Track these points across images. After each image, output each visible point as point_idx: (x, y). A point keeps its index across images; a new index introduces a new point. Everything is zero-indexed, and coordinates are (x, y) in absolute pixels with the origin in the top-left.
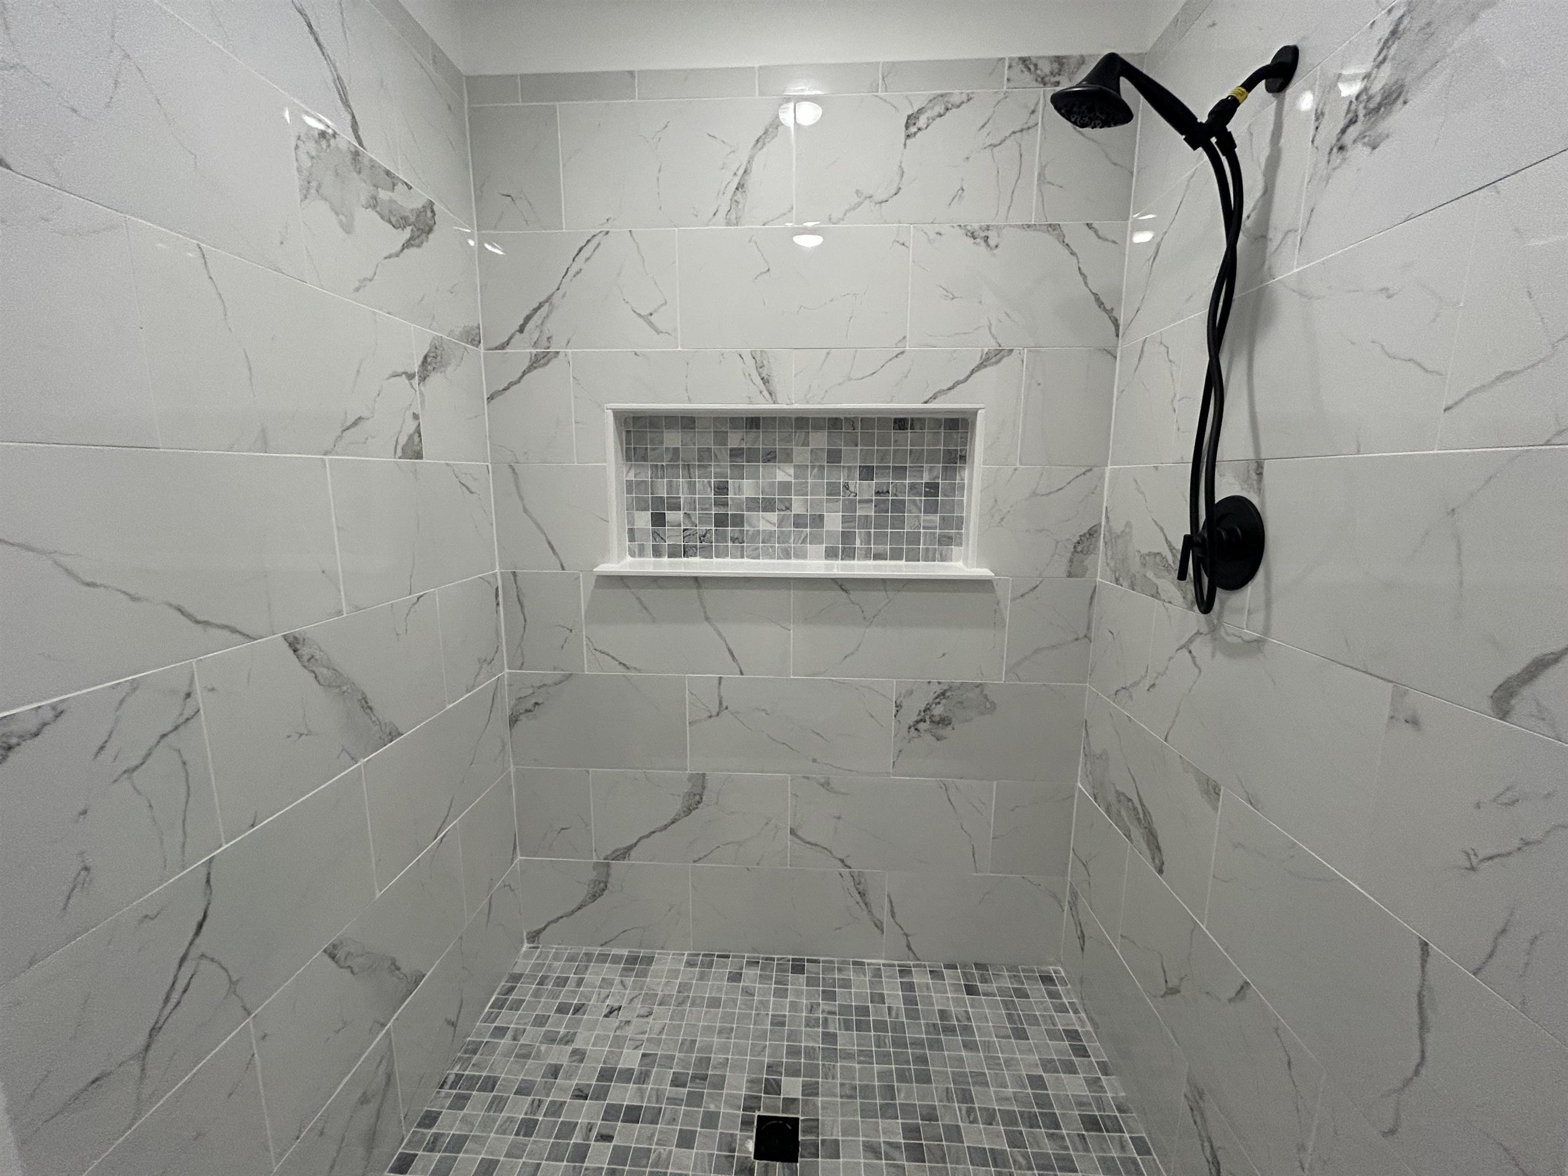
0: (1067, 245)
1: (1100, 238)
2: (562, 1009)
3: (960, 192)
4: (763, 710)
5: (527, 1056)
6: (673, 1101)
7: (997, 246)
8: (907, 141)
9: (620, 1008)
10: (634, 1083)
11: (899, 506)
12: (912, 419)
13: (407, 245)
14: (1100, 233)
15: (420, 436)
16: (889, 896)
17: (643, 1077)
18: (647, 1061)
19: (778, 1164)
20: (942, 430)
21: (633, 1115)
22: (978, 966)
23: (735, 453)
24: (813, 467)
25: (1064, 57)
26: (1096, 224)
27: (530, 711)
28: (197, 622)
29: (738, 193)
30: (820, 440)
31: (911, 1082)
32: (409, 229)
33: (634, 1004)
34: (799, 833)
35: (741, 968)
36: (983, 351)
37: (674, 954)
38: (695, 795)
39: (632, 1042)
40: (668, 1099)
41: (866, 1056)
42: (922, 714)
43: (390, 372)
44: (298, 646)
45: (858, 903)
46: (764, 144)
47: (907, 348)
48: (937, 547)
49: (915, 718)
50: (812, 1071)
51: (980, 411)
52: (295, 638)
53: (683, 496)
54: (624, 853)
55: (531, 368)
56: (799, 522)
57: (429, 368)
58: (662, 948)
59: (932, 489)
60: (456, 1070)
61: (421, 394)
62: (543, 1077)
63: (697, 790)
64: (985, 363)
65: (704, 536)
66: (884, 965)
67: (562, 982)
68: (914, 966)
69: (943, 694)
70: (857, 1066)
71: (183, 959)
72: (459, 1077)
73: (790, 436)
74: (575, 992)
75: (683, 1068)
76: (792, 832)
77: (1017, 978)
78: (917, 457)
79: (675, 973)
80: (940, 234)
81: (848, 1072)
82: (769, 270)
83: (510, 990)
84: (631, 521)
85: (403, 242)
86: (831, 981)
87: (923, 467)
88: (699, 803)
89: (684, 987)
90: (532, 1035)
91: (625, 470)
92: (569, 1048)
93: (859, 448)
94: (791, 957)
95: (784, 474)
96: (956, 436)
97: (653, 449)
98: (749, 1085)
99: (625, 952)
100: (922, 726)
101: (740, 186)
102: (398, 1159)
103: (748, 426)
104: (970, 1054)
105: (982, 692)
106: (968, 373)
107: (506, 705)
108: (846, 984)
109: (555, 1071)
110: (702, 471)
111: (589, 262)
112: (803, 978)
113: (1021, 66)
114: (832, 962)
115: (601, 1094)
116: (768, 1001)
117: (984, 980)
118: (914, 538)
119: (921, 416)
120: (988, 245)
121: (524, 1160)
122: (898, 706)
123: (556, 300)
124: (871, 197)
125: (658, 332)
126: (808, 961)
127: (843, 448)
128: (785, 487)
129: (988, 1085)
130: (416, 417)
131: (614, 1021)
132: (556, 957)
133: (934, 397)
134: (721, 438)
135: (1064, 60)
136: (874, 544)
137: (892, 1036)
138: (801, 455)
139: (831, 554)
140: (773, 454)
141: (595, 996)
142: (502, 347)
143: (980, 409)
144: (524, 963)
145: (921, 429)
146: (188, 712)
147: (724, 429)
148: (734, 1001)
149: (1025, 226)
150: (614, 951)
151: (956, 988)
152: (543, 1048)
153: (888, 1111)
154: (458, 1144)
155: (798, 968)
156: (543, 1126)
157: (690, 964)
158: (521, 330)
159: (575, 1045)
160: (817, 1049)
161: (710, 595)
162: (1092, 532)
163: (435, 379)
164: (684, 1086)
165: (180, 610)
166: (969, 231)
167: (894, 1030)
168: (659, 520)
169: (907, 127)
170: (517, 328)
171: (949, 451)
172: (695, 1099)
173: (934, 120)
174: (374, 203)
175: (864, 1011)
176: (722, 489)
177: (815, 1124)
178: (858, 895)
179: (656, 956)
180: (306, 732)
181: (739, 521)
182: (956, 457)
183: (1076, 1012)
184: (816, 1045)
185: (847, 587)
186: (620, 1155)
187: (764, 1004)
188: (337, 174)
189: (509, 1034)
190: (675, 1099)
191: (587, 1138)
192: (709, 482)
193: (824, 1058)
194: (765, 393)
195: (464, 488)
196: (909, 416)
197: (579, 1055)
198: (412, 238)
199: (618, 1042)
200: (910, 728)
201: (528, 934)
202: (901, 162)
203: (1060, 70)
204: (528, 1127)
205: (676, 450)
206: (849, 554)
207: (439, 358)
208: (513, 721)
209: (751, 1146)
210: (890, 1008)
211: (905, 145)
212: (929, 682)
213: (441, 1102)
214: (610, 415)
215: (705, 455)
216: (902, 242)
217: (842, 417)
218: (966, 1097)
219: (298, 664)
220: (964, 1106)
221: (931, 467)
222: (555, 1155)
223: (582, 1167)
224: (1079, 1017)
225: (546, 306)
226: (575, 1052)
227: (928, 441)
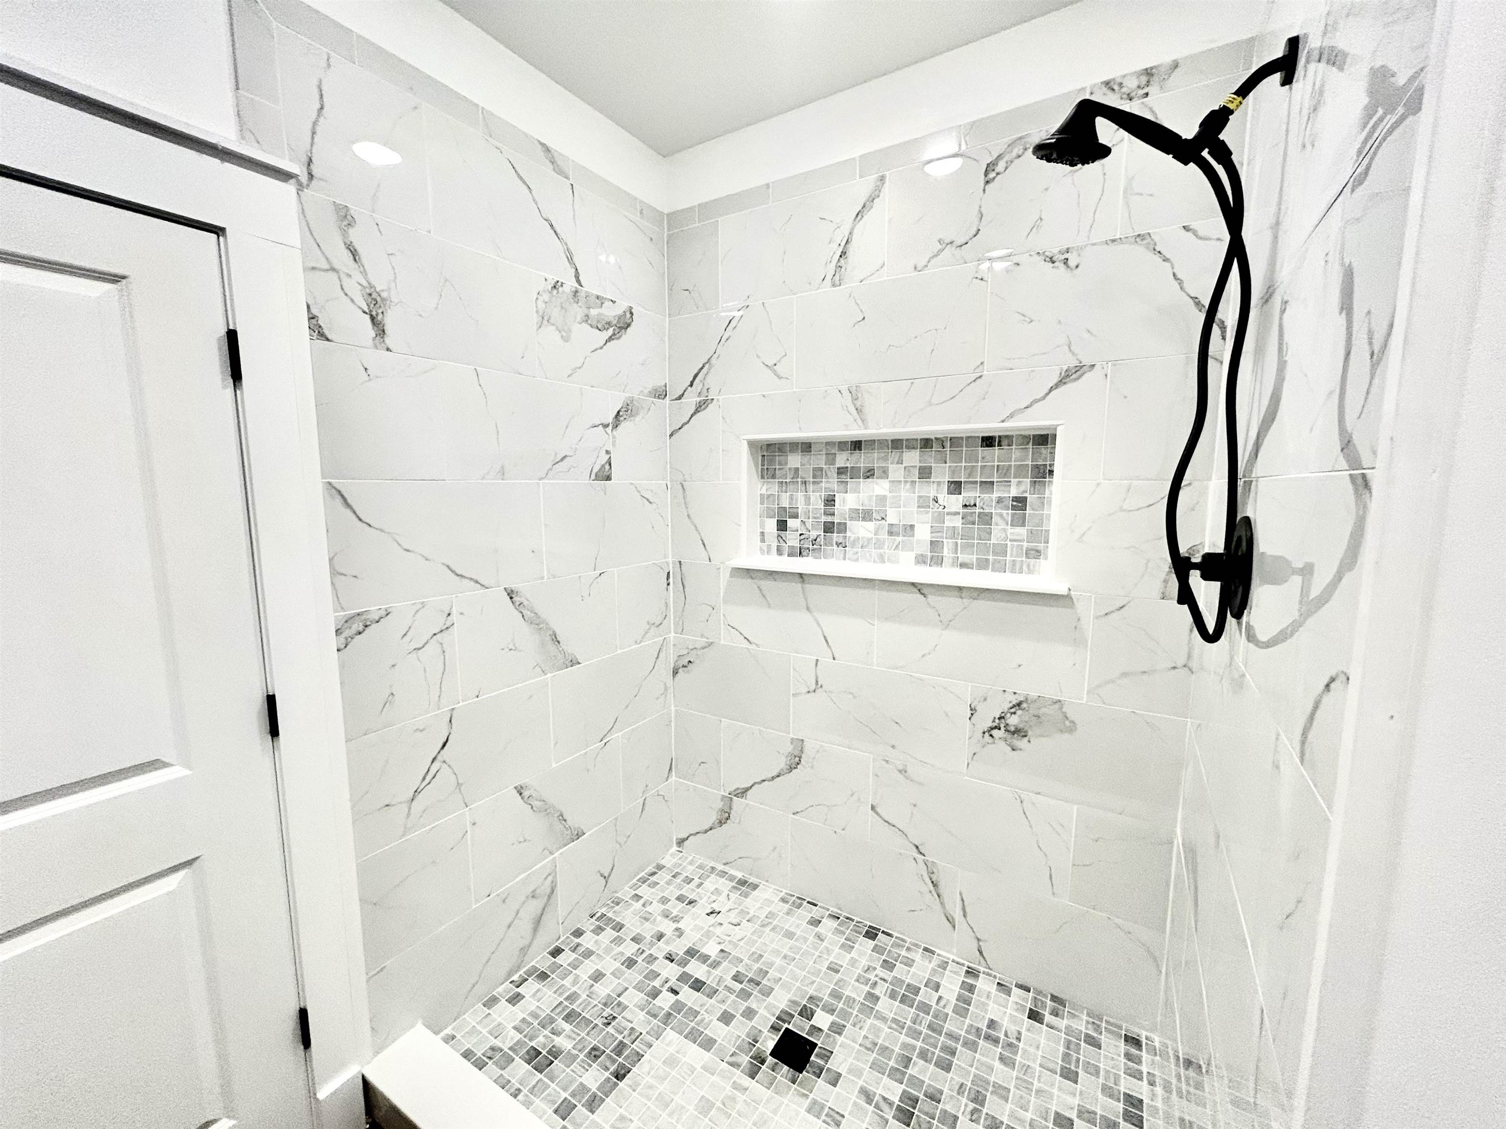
0: (1159, 252)
1: (1201, 238)
2: (680, 899)
3: (1039, 221)
4: (851, 693)
5: (647, 919)
6: (729, 989)
7: (1077, 267)
8: (987, 186)
9: (719, 912)
10: (708, 966)
11: (986, 519)
12: (1000, 437)
13: (610, 339)
14: (1200, 234)
15: (610, 465)
16: (961, 894)
17: (715, 965)
18: (723, 954)
19: (786, 1068)
20: (1030, 446)
21: (698, 985)
22: (1054, 998)
23: (841, 471)
24: (906, 482)
25: (1152, 68)
26: (1194, 225)
27: (686, 667)
28: (458, 575)
29: (842, 260)
30: (913, 458)
31: (930, 1063)
32: (611, 330)
33: (730, 914)
34: (878, 810)
35: (823, 918)
36: (1062, 370)
37: (774, 889)
38: (795, 757)
39: (717, 939)
40: (725, 986)
41: (897, 1025)
42: (997, 721)
43: (590, 425)
44: (513, 596)
45: (930, 892)
46: (863, 216)
47: (985, 373)
48: (1024, 559)
49: (990, 724)
50: (845, 1015)
51: (1059, 428)
52: (512, 591)
53: (801, 507)
54: (743, 793)
55: (697, 411)
56: (892, 531)
57: (622, 419)
58: (767, 881)
59: (1020, 502)
60: (603, 910)
61: (614, 437)
62: (651, 937)
63: (797, 753)
64: (1063, 381)
65: (815, 540)
66: (953, 961)
67: (689, 881)
68: (984, 973)
69: (1019, 704)
70: (887, 1030)
71: (434, 760)
72: (603, 915)
73: (887, 456)
74: (693, 891)
75: (746, 971)
76: (873, 808)
77: (1095, 1026)
78: (1004, 471)
79: (769, 902)
80: (1018, 264)
81: (877, 1031)
82: (864, 318)
83: (654, 874)
84: (762, 525)
85: (607, 337)
86: (896, 955)
87: (1010, 482)
88: (798, 764)
89: (771, 915)
90: (656, 908)
91: (760, 486)
92: (675, 925)
93: (948, 465)
94: (869, 924)
95: (879, 487)
96: (1044, 450)
97: (780, 469)
98: (789, 1003)
99: (739, 875)
100: (995, 732)
101: (843, 254)
102: (555, 948)
103: (852, 448)
104: (1002, 1067)
105: (1061, 708)
106: (1046, 391)
107: (670, 658)
108: (909, 963)
109: (660, 936)
110: (816, 486)
111: (735, 330)
112: (871, 943)
113: (1105, 89)
114: (905, 941)
115: (683, 963)
116: (833, 950)
117: (1055, 1013)
118: (1001, 550)
119: (1007, 433)
120: (1068, 267)
121: (620, 981)
122: (973, 710)
123: (713, 361)
124: (951, 243)
125: (780, 378)
126: (883, 932)
127: (933, 465)
128: (882, 499)
129: (1007, 1100)
130: (608, 452)
131: (712, 919)
132: (691, 863)
133: (1011, 416)
134: (831, 460)
135: (1154, 70)
136: (961, 554)
137: (931, 1020)
138: (896, 471)
139: (921, 560)
140: (872, 472)
141: (705, 899)
142: (680, 398)
143: (1058, 425)
144: (668, 861)
145: (1009, 445)
146: (448, 624)
147: (833, 451)
148: (806, 940)
149: (1109, 242)
150: (732, 872)
151: (1020, 1008)
152: (659, 918)
153: (897, 1075)
154: (588, 954)
155: (872, 934)
156: (639, 966)
157: (784, 900)
158: (691, 385)
159: (680, 925)
160: (857, 1002)
161: (812, 588)
162: (1192, 552)
163: (624, 426)
164: (741, 983)
165: (448, 567)
166: (1047, 256)
167: (936, 1016)
168: (782, 526)
169: (986, 174)
170: (689, 383)
171: (1037, 467)
172: (745, 995)
173: (1012, 162)
174: (587, 318)
175: (917, 991)
176: (830, 501)
177: (828, 1054)
178: (931, 884)
179: (761, 885)
180: (513, 648)
181: (843, 528)
182: (1044, 471)
183: (1152, 1083)
184: (858, 998)
185: (925, 591)
186: (678, 1007)
187: (828, 951)
188: (562, 307)
189: (642, 901)
190: (731, 989)
191: (662, 986)
192: (821, 496)
193: (859, 1011)
194: (859, 422)
195: (644, 499)
196: (997, 434)
197: (680, 932)
198: (614, 334)
199: (708, 935)
200: (984, 733)
201: (677, 839)
202: (980, 207)
203: (1148, 82)
204: (630, 963)
205: (797, 469)
206: (938, 561)
207: (629, 411)
208: (675, 672)
209: (771, 1045)
210: (940, 998)
211: (984, 190)
212: (1004, 691)
213: (588, 925)
214: (745, 444)
215: (818, 473)
216: (980, 277)
217: (933, 437)
218: (978, 1099)
219: (513, 607)
220: (972, 1106)
221: (1020, 482)
222: (639, 988)
223: (651, 1002)
224: (1152, 1091)
225: (707, 366)
226: (677, 929)
227: (1016, 456)
